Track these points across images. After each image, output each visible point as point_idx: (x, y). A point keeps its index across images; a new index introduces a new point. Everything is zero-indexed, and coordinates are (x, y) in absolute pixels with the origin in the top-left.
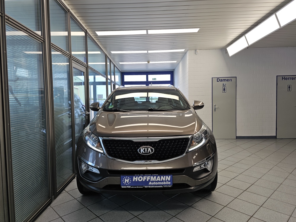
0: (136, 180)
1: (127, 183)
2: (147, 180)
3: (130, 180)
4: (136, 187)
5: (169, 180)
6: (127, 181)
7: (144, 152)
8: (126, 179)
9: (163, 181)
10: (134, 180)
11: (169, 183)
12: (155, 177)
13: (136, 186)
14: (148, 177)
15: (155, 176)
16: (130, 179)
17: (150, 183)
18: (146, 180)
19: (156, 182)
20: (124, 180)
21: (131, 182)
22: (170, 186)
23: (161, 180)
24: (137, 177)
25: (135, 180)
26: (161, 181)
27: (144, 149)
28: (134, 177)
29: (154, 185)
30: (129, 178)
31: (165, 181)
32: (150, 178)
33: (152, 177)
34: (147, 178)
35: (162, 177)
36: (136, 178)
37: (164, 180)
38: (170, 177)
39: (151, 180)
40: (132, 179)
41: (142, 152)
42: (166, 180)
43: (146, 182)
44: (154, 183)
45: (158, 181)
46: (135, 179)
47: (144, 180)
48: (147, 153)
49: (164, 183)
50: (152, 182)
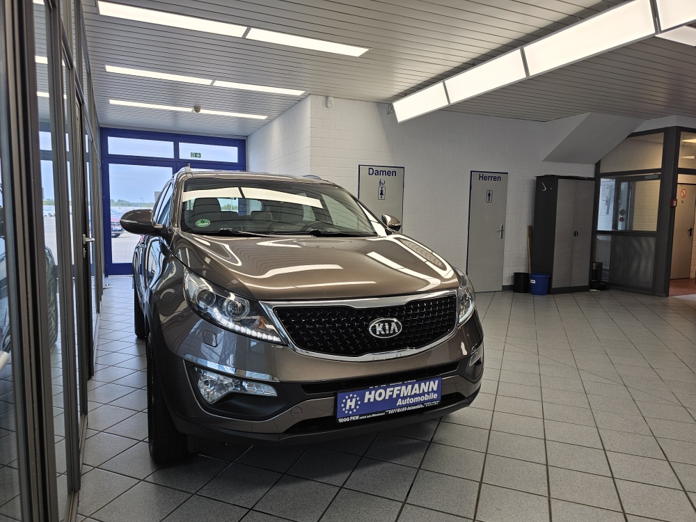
0: (372, 400)
1: (350, 409)
2: (394, 396)
3: (358, 401)
4: (370, 416)
5: (435, 389)
6: (351, 404)
7: (383, 333)
8: (349, 400)
9: (424, 394)
10: (366, 401)
11: (435, 396)
12: (410, 387)
13: (371, 414)
14: (396, 388)
15: (410, 384)
16: (358, 399)
17: (400, 402)
18: (391, 396)
19: (411, 397)
20: (344, 403)
21: (359, 405)
22: (435, 403)
23: (421, 392)
24: (373, 392)
25: (369, 399)
26: (420, 395)
27: (382, 325)
28: (367, 393)
29: (407, 406)
30: (355, 396)
31: (428, 393)
32: (400, 390)
33: (404, 387)
34: (393, 391)
35: (423, 384)
36: (370, 394)
37: (426, 391)
38: (437, 382)
39: (402, 395)
40: (362, 398)
41: (378, 333)
42: (430, 390)
43: (392, 401)
44: (408, 401)
45: (416, 395)
46: (370, 396)
47: (387, 398)
48: (390, 334)
49: (426, 397)
50: (404, 398)
